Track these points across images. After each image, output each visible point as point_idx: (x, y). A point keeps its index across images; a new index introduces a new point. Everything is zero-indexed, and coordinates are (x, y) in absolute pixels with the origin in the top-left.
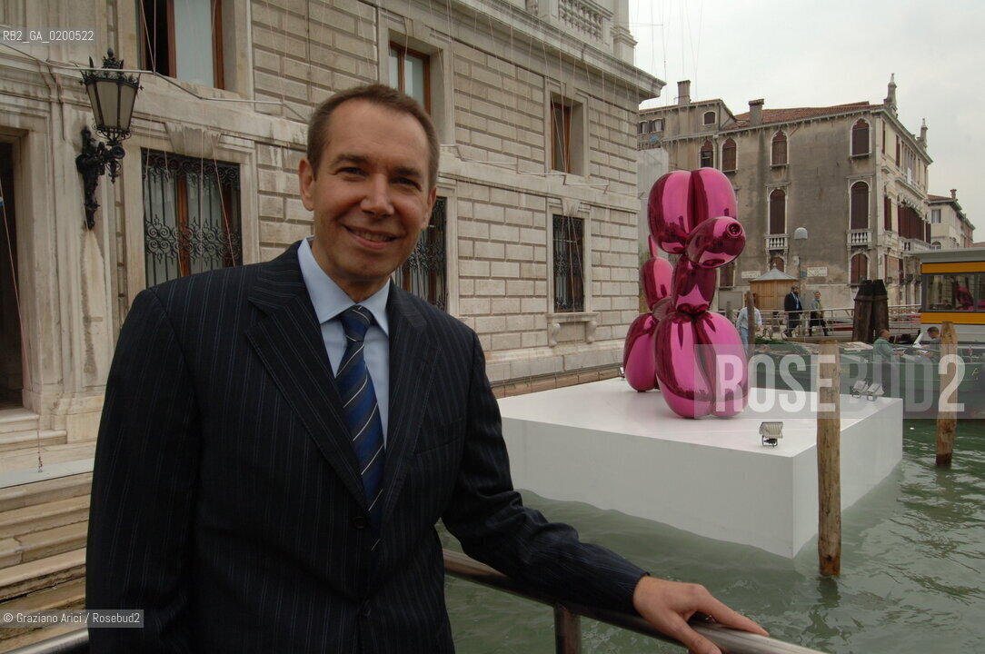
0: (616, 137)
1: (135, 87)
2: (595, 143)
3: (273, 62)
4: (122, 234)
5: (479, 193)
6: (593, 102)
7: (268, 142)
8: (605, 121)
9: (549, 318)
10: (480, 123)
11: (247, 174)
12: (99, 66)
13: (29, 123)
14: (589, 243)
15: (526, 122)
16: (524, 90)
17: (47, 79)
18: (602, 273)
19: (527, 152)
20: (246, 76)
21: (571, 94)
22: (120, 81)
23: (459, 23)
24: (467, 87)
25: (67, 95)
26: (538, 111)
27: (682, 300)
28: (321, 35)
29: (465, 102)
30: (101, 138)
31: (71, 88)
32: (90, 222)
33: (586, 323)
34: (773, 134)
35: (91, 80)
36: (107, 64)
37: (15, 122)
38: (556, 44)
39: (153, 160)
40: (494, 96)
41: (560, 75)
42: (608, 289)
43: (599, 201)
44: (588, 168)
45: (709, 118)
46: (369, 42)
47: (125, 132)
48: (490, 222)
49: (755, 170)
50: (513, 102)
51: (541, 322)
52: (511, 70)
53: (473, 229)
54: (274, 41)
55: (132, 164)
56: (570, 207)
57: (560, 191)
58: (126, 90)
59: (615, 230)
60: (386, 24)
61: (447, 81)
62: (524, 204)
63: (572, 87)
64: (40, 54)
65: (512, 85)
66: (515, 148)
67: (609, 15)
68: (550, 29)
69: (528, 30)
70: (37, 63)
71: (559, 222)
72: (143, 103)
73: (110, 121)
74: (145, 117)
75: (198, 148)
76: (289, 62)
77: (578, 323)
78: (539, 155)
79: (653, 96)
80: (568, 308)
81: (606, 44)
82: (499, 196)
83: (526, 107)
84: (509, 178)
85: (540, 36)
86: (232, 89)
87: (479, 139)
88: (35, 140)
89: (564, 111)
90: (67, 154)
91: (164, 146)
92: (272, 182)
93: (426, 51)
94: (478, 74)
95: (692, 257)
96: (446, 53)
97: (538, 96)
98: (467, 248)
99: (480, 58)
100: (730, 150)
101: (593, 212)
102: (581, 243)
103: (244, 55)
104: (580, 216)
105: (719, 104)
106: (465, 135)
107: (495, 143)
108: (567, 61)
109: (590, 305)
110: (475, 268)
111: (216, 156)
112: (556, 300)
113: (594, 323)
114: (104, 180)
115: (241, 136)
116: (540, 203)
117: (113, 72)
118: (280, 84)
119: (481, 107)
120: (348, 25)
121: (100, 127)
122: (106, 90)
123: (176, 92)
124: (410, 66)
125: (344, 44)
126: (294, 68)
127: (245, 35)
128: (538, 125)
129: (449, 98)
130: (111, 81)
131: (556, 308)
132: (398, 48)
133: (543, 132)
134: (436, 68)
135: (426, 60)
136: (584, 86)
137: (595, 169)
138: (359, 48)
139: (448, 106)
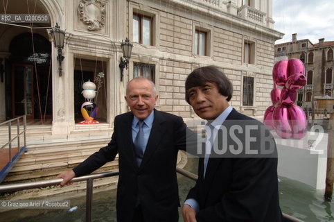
0: (267, 52)
1: (132, 46)
2: (259, 54)
3: (165, 38)
6: (258, 42)
7: (162, 59)
8: (262, 47)
9: (241, 108)
10: (221, 50)
11: (157, 67)
12: (124, 42)
13: (111, 57)
14: (256, 85)
15: (236, 49)
16: (236, 39)
17: (113, 46)
18: (260, 94)
19: (236, 58)
20: (158, 42)
21: (251, 40)
22: (129, 45)
23: (216, 22)
24: (217, 40)
25: (118, 50)
26: (240, 46)
27: (283, 101)
28: (177, 29)
29: (217, 44)
30: (124, 59)
31: (119, 48)
32: (121, 80)
33: (253, 110)
34: (328, 50)
35: (122, 45)
36: (126, 41)
37: (107, 56)
38: (247, 25)
39: (135, 64)
40: (226, 42)
41: (247, 34)
42: (261, 99)
43: (259, 72)
44: (256, 62)
45: (304, 45)
46: (190, 30)
47: (129, 58)
49: (321, 62)
50: (232, 43)
51: (238, 109)
52: (231, 34)
54: (165, 32)
55: (131, 65)
56: (250, 74)
57: (246, 69)
58: (130, 47)
59: (265, 81)
60: (195, 25)
61: (212, 38)
62: (234, 74)
63: (251, 38)
64: (112, 40)
65: (231, 38)
66: (231, 57)
67: (265, 14)
68: (245, 21)
69: (237, 22)
70: (112, 42)
71: (245, 79)
72: (134, 50)
73: (126, 55)
74: (134, 54)
75: (146, 61)
76: (169, 37)
77: (251, 110)
78: (240, 59)
79: (280, 38)
80: (247, 105)
81: (264, 24)
83: (235, 44)
84: (229, 66)
85: (241, 23)
86: (155, 46)
87: (220, 55)
88: (111, 60)
89: (249, 45)
90: (118, 63)
91: (138, 61)
92: (163, 69)
93: (206, 31)
94: (221, 36)
95: (287, 87)
96: (212, 31)
97: (240, 41)
99: (222, 31)
100: (311, 56)
101: (257, 76)
102: (252, 85)
103: (158, 37)
104: (253, 77)
105: (307, 40)
106: (216, 54)
107: (225, 56)
108: (250, 30)
109: (255, 104)
111: (150, 63)
112: (243, 102)
113: (256, 109)
114: (125, 69)
115: (156, 57)
116: (239, 73)
117: (127, 43)
118: (166, 44)
119: (221, 45)
120: (184, 26)
121: (124, 57)
122: (126, 47)
123: (141, 47)
124: (201, 35)
125: (183, 31)
126: (169, 39)
127: (158, 31)
128: (240, 50)
129: (212, 44)
130: (127, 45)
131: (243, 105)
132: (198, 31)
133: (241, 52)
134: (208, 35)
135: (206, 33)
136: (256, 37)
137: (259, 62)
138: (187, 32)
139: (212, 46)
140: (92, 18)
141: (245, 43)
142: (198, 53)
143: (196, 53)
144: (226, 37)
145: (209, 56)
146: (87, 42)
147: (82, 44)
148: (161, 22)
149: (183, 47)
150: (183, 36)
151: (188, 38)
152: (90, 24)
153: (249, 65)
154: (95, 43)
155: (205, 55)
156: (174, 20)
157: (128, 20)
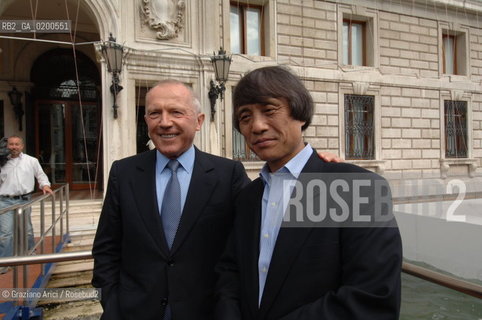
1: (230, 61)
2: (474, 55)
3: (286, 40)
4: (224, 123)
5: (394, 91)
6: (473, 31)
9: (441, 162)
10: (396, 53)
12: (217, 54)
13: (193, 80)
14: (471, 116)
15: (425, 48)
16: (424, 31)
17: (198, 62)
19: (426, 65)
20: (274, 48)
21: (457, 28)
22: (225, 59)
24: (387, 34)
25: (206, 68)
26: (434, 41)
28: (309, 23)
29: (386, 43)
30: (217, 84)
31: (208, 65)
32: (213, 119)
33: (468, 165)
35: (214, 60)
36: (220, 53)
37: (188, 81)
40: (405, 37)
41: (446, 18)
43: (477, 90)
44: (469, 70)
46: (333, 21)
47: (225, 80)
48: (401, 107)
50: (416, 39)
51: (436, 164)
52: (415, 21)
53: (390, 112)
54: (286, 30)
56: (458, 94)
57: (449, 86)
58: (226, 63)
60: (342, 11)
61: (375, 33)
62: (424, 96)
63: (456, 24)
64: (196, 53)
66: (415, 64)
70: (195, 57)
71: (448, 105)
72: (233, 67)
73: (220, 77)
74: (233, 73)
76: (293, 39)
77: (464, 165)
78: (434, 66)
80: (454, 156)
82: (407, 92)
83: (425, 40)
84: (413, 82)
86: (268, 55)
87: (395, 62)
88: (194, 86)
89: (453, 38)
90: (206, 91)
93: (363, 20)
94: (394, 26)
96: (375, 19)
97: (434, 32)
98: (387, 122)
99: (396, 18)
101: (474, 97)
102: (464, 116)
103: (274, 39)
104: (464, 100)
106: (386, 61)
107: (405, 63)
108: (452, 10)
109: (472, 154)
110: (391, 133)
112: (447, 151)
113: (475, 165)
114: (218, 101)
116: (436, 94)
117: (222, 56)
118: (289, 50)
119: (395, 44)
120: (322, 15)
121: (217, 79)
122: (219, 64)
123: (245, 60)
124: (354, 29)
125: (319, 24)
126: (295, 41)
127: (274, 30)
128: (434, 49)
129: (377, 42)
130: (221, 60)
131: (447, 156)
132: (347, 21)
133: (437, 53)
134: (369, 28)
135: (363, 25)
136: (467, 22)
137: (475, 70)
138: (327, 26)
139: (376, 47)
140: (163, 19)
141: (444, 36)
142: (350, 62)
143: (346, 62)
144: (405, 28)
145: (371, 65)
146: (155, 59)
147: (148, 63)
148: (278, 13)
149: (322, 54)
150: (320, 34)
151: (330, 36)
152: (161, 28)
153: (455, 78)
154: (169, 60)
155: (364, 63)
156: (302, 7)
157: (222, 16)
